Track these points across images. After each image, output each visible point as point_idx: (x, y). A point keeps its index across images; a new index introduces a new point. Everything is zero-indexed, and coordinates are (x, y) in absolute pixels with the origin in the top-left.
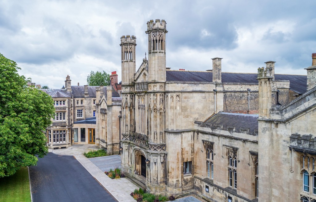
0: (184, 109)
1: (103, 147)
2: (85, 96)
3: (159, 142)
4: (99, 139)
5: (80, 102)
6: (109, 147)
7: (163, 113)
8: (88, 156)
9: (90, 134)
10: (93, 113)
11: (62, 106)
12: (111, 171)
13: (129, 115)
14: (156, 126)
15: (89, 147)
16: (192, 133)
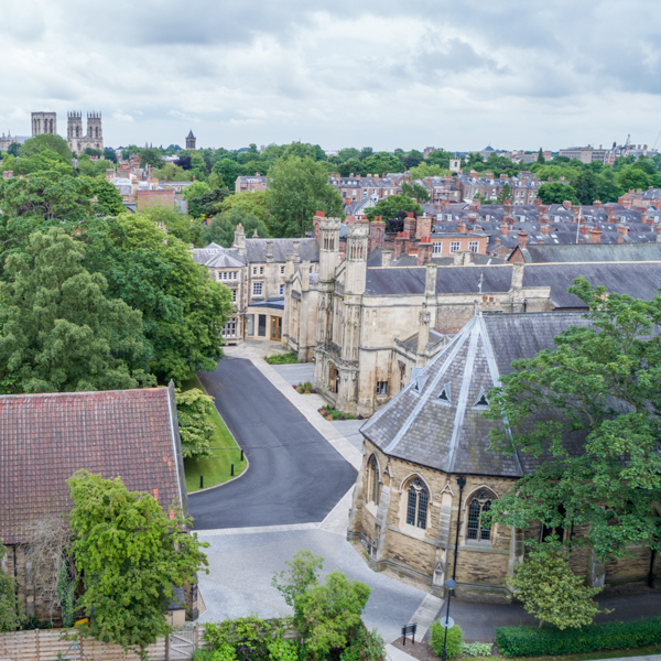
0: (381, 325)
1: (292, 349)
2: (268, 260)
3: (351, 358)
4: (287, 336)
5: (258, 270)
6: (302, 352)
7: (358, 328)
8: (270, 361)
9: (273, 324)
10: (279, 288)
11: (233, 280)
12: (300, 385)
13: (326, 319)
14: (349, 341)
15: (272, 347)
16: (390, 351)
